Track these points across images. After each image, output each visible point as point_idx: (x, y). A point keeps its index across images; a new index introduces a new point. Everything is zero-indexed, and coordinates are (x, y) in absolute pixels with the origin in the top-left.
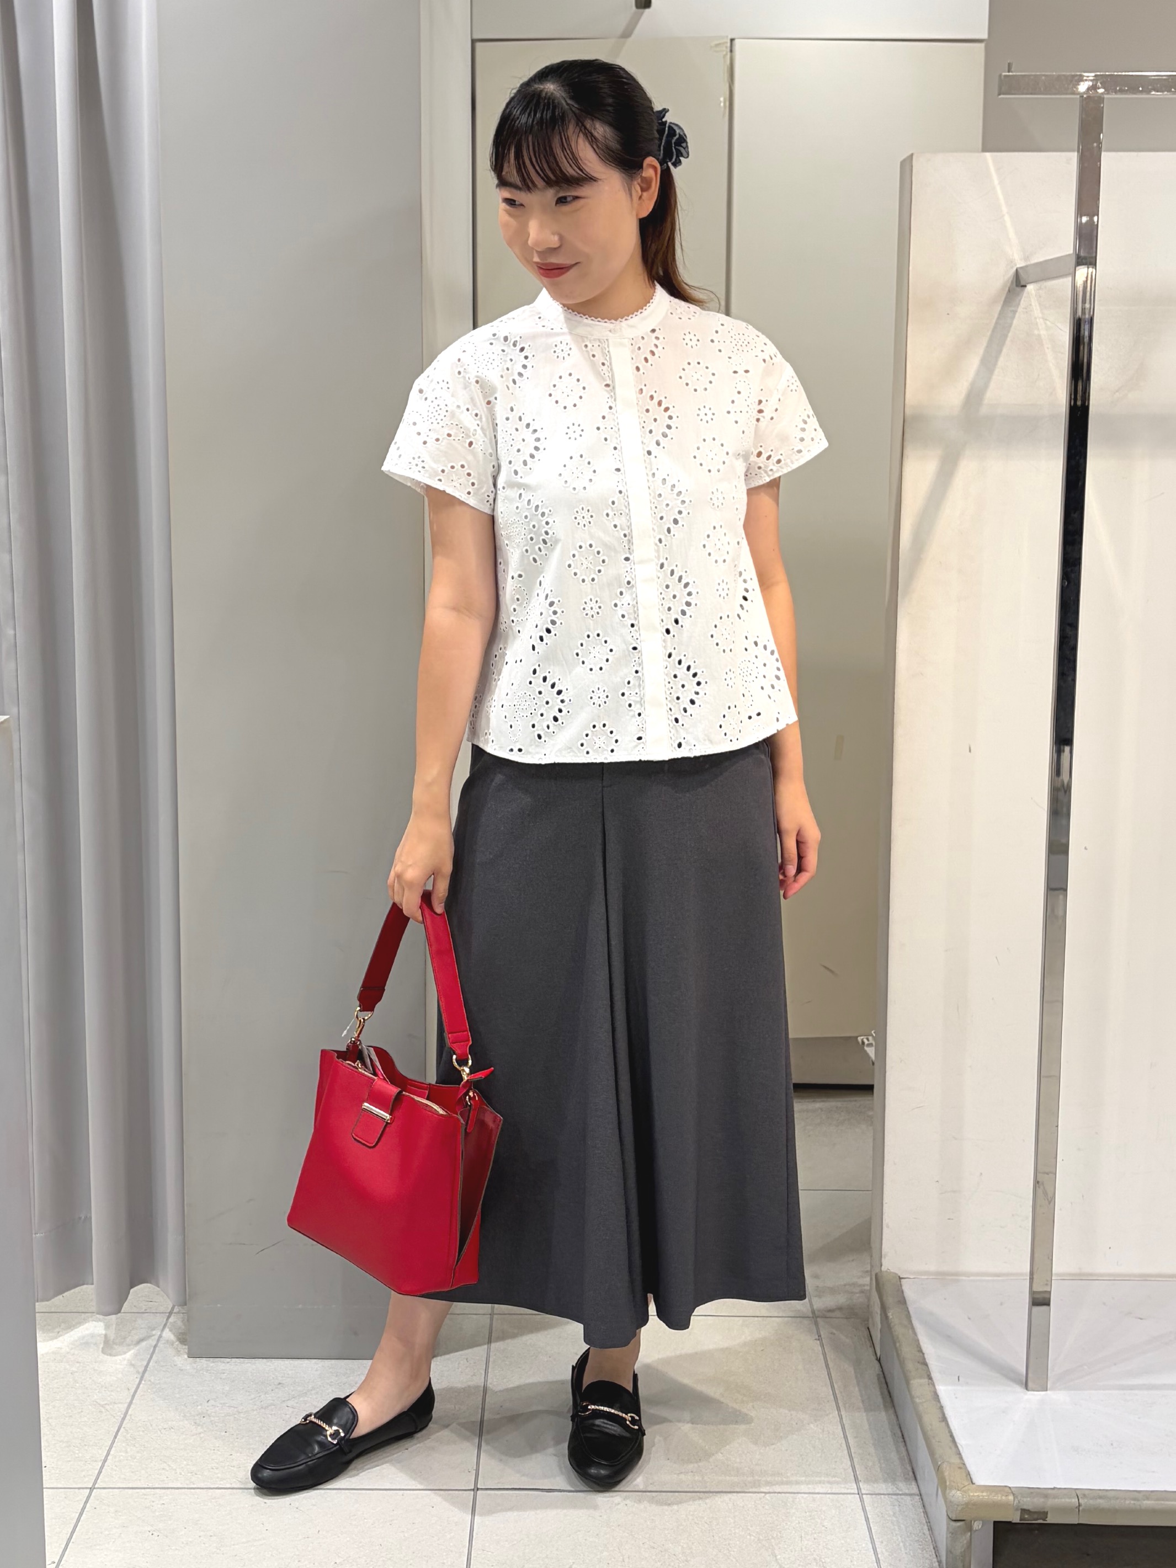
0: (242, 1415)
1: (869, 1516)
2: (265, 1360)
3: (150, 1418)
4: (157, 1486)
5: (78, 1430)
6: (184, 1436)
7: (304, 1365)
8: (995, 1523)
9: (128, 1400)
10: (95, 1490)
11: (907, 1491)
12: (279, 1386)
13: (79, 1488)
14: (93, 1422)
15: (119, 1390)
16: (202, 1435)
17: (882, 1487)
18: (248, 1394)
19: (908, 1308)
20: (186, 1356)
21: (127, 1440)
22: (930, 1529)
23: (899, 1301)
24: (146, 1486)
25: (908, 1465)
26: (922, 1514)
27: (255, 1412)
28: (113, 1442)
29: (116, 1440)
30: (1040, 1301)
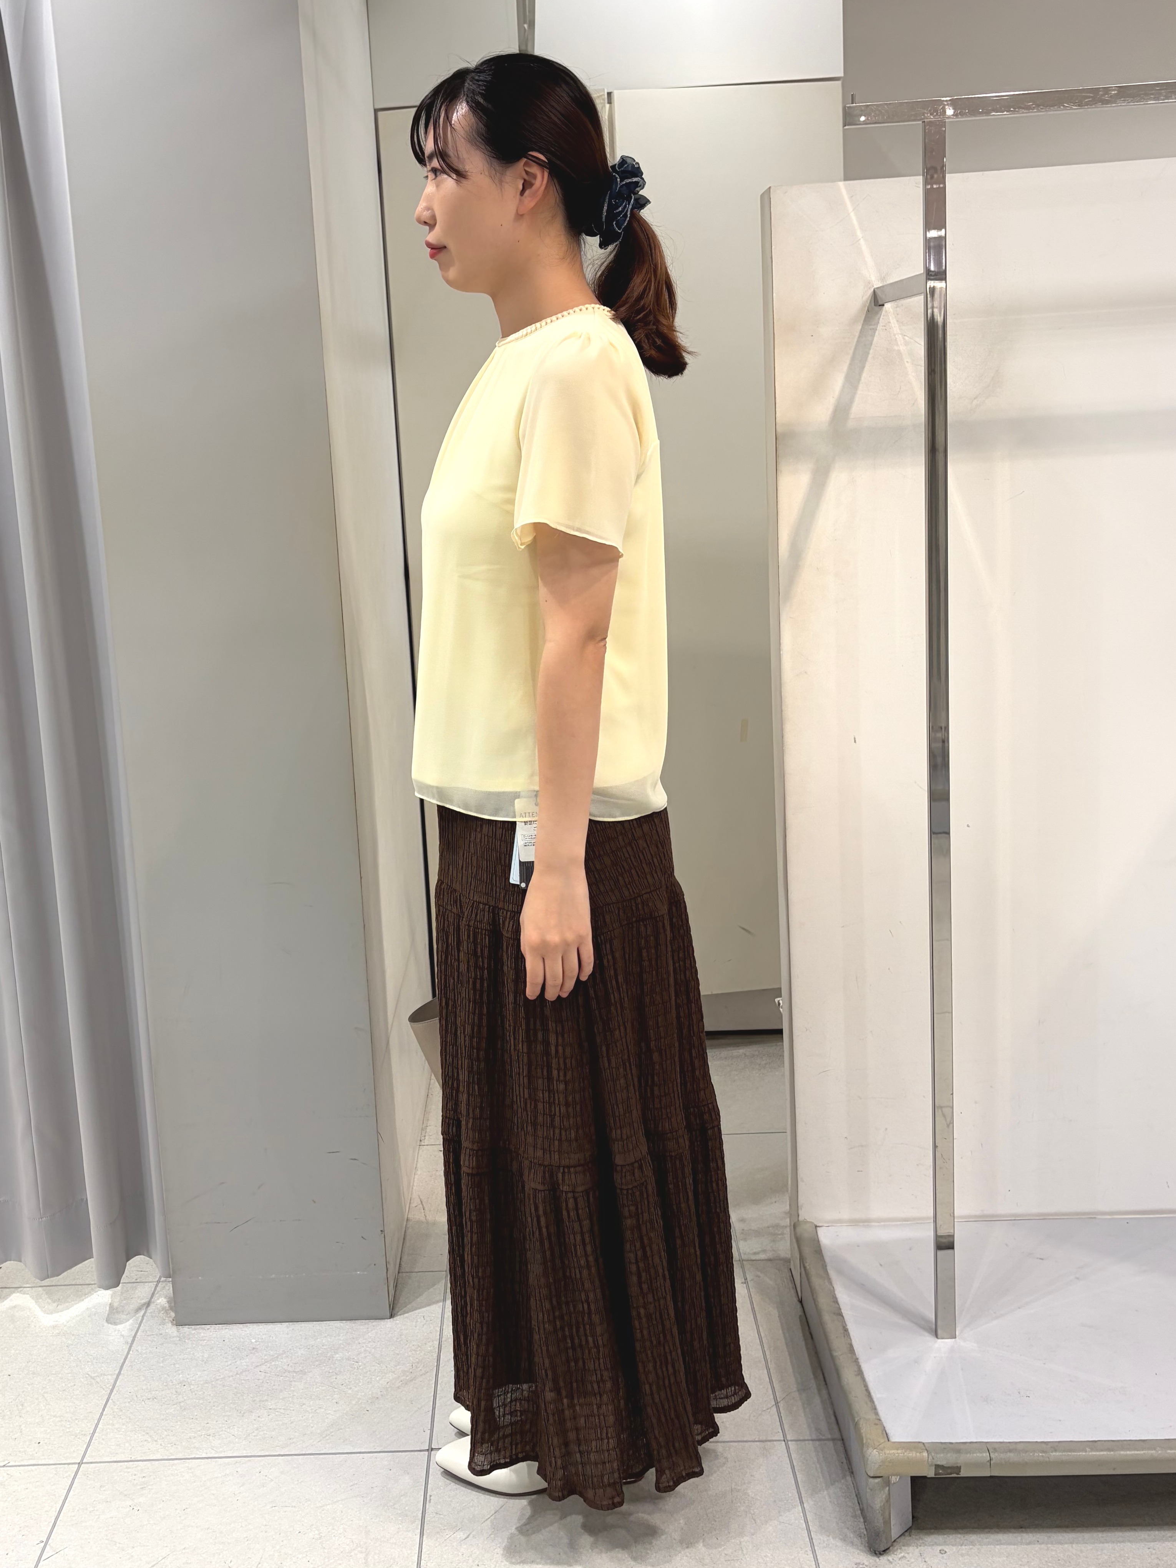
0: (219, 1382)
1: (795, 1464)
2: (241, 1326)
3: (136, 1389)
4: (139, 1459)
5: (70, 1404)
6: (166, 1406)
7: (276, 1329)
8: (912, 1478)
9: (117, 1372)
10: (83, 1465)
11: (829, 1436)
12: (255, 1350)
13: (69, 1464)
14: (84, 1395)
15: (109, 1361)
16: (182, 1404)
17: (807, 1434)
18: (225, 1360)
19: (823, 1256)
20: (170, 1324)
21: (113, 1412)
22: (853, 1475)
23: (815, 1251)
24: (129, 1459)
25: (830, 1409)
26: (844, 1459)
27: (231, 1378)
28: (102, 1414)
29: (104, 1413)
30: (944, 1244)
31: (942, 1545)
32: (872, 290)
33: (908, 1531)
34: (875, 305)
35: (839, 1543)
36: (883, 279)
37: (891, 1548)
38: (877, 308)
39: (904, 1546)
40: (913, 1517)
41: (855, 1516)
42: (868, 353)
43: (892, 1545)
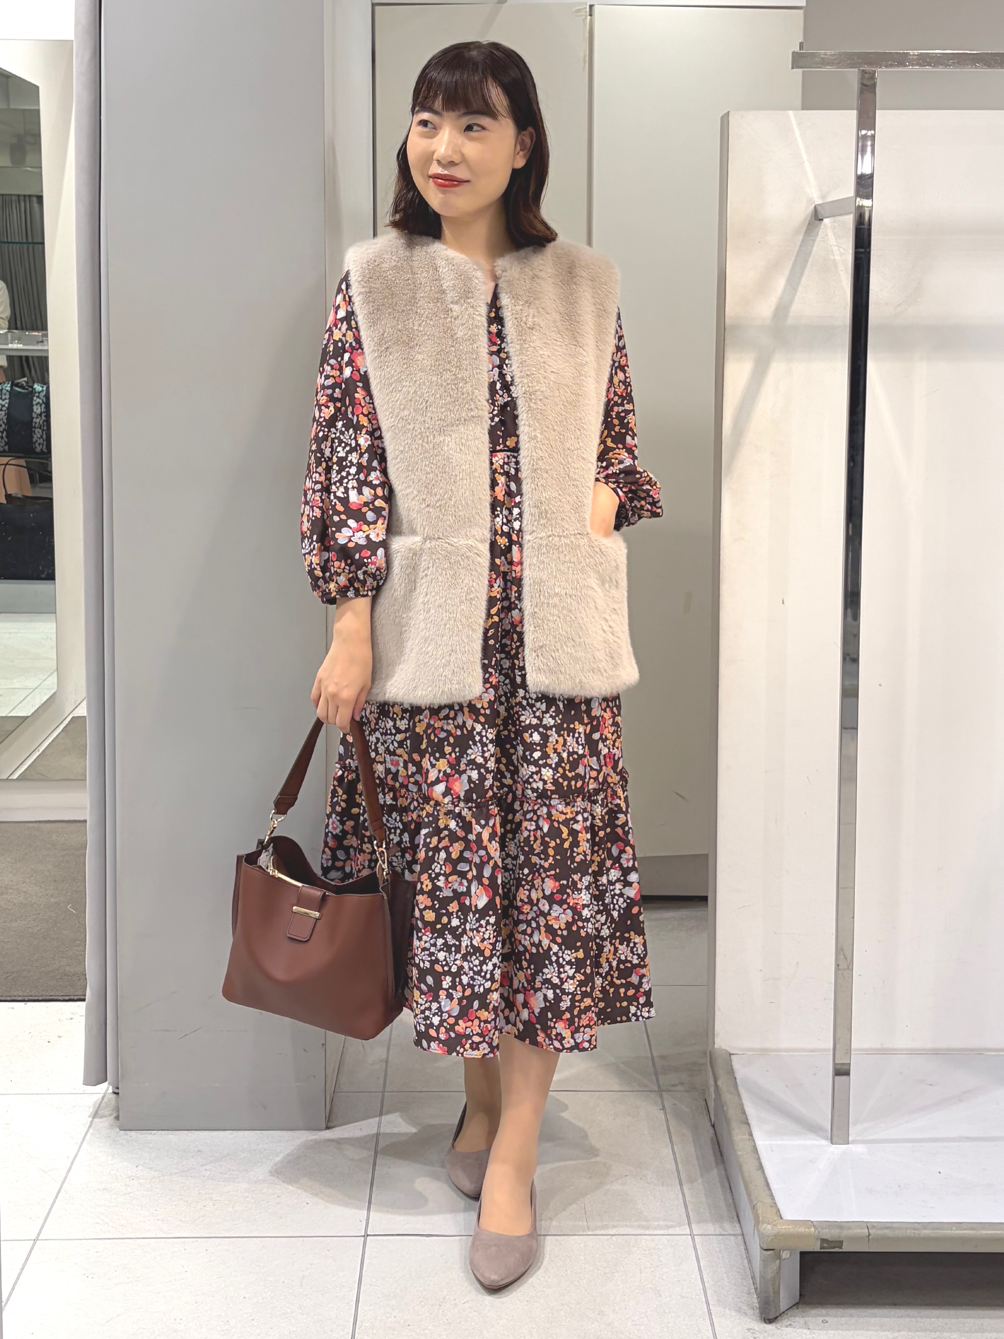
0: (166, 1177)
1: (699, 1252)
2: (189, 1132)
3: (87, 1181)
4: (92, 1237)
5: (24, 1192)
6: (116, 1196)
8: (803, 1254)
9: (68, 1166)
10: (38, 1242)
11: (732, 1232)
12: (199, 1153)
13: (25, 1240)
14: (37, 1185)
15: (60, 1158)
16: (131, 1195)
17: (711, 1228)
18: (171, 1159)
19: (735, 1078)
20: (118, 1129)
21: (66, 1199)
22: (750, 1262)
23: (728, 1072)
24: (83, 1238)
25: (733, 1210)
26: (743, 1249)
28: (54, 1201)
29: (57, 1200)
30: (842, 1071)
31: (824, 1316)
32: (812, 207)
33: (796, 1305)
34: (816, 219)
35: (734, 1314)
36: (823, 197)
37: (779, 1318)
38: (817, 222)
39: (791, 1316)
40: (801, 1295)
41: (749, 1293)
42: (807, 261)
43: (780, 1315)
